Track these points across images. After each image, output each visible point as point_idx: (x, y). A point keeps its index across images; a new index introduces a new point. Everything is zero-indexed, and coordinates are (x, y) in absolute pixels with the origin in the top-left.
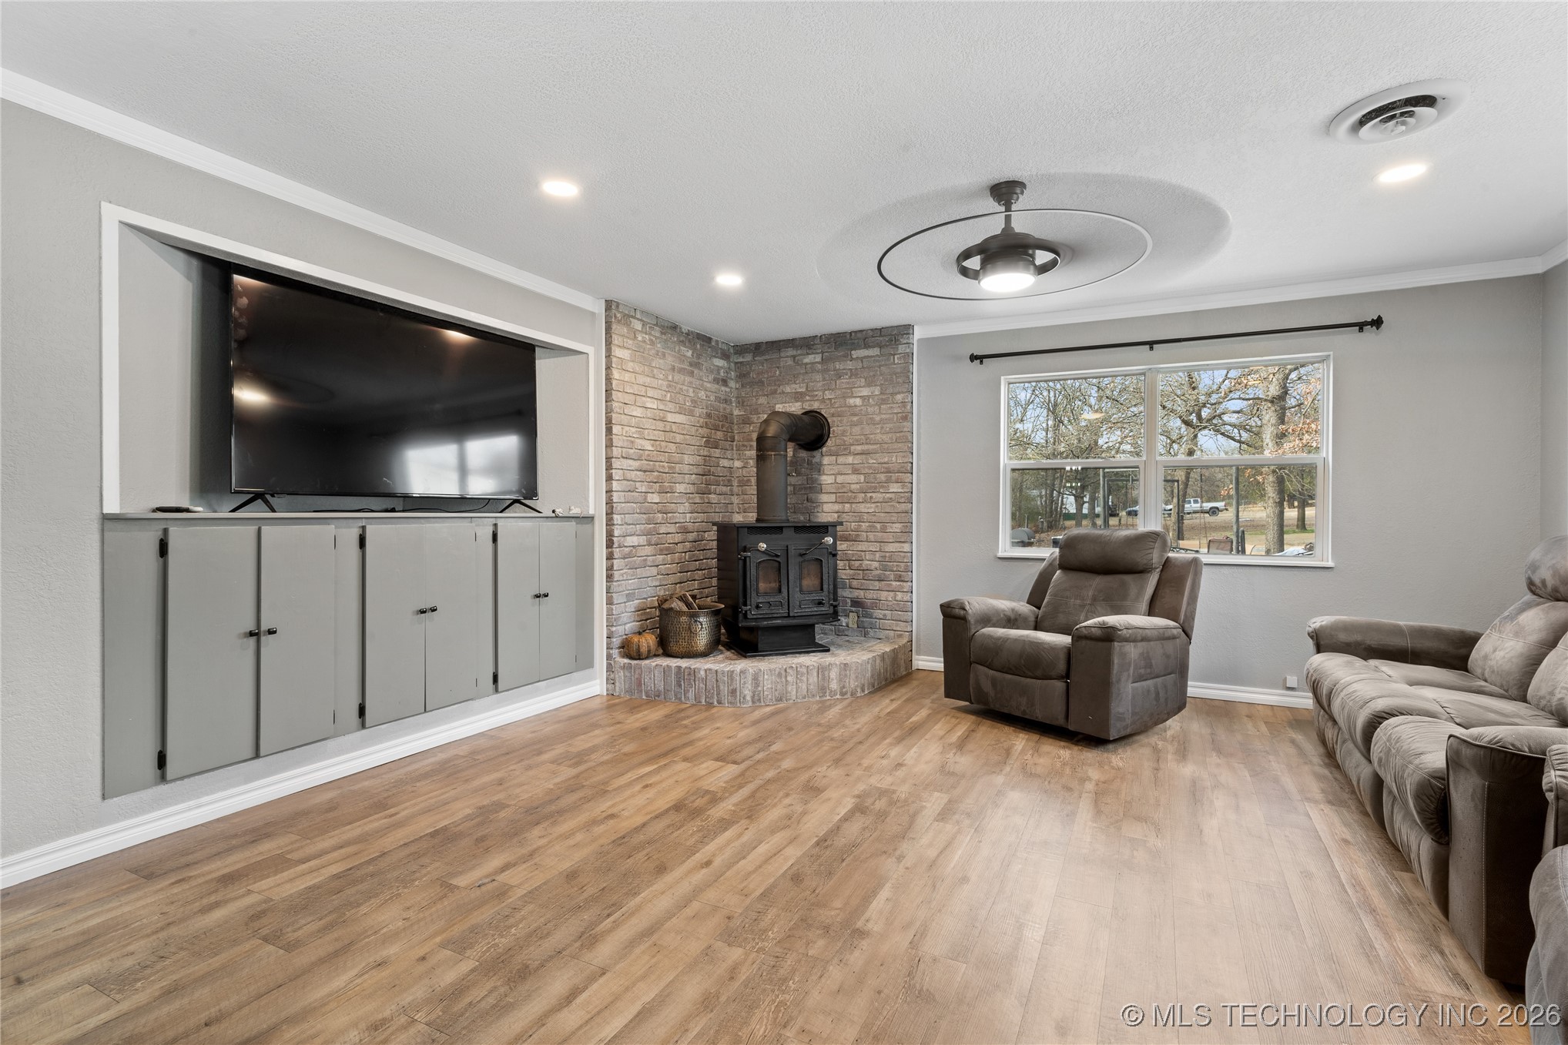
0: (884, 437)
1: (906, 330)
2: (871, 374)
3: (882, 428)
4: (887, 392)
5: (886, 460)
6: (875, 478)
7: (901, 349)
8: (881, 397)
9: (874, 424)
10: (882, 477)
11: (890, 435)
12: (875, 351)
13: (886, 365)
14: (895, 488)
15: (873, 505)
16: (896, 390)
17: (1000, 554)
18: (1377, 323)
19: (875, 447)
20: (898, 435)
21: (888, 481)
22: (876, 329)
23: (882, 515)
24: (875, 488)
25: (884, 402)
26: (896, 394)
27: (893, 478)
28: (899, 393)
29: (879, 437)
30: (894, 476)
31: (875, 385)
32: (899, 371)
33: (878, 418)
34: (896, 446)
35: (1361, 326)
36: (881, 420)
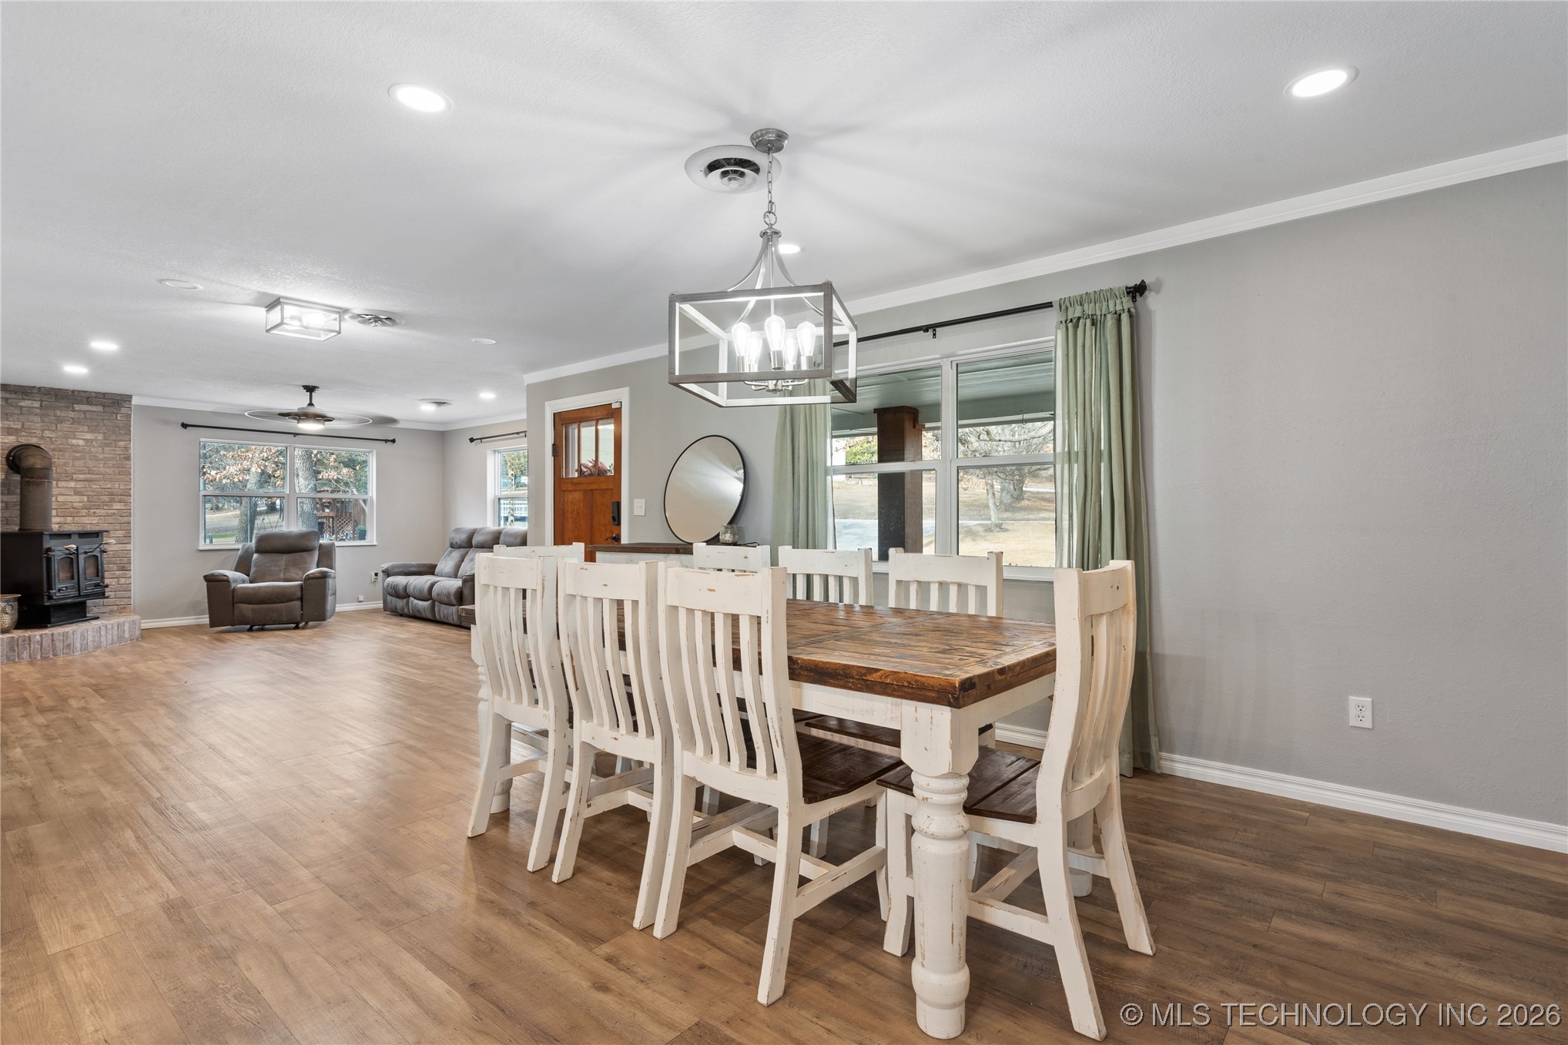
0: (107, 470)
1: (128, 398)
2: (94, 424)
3: (105, 464)
4: (111, 438)
5: (109, 486)
6: (99, 499)
7: (123, 410)
8: (104, 441)
9: (97, 460)
10: (106, 498)
11: (114, 469)
12: (100, 409)
13: (109, 420)
14: (117, 506)
15: (97, 518)
16: (119, 438)
17: (201, 548)
18: (393, 441)
19: (97, 476)
20: (121, 469)
21: (112, 501)
22: (100, 393)
23: (106, 525)
24: (99, 505)
25: (107, 445)
26: (119, 441)
27: (116, 499)
28: (122, 441)
29: (102, 470)
30: (117, 498)
31: (98, 433)
32: (121, 425)
33: (101, 456)
34: (118, 477)
35: (386, 441)
36: (105, 458)
